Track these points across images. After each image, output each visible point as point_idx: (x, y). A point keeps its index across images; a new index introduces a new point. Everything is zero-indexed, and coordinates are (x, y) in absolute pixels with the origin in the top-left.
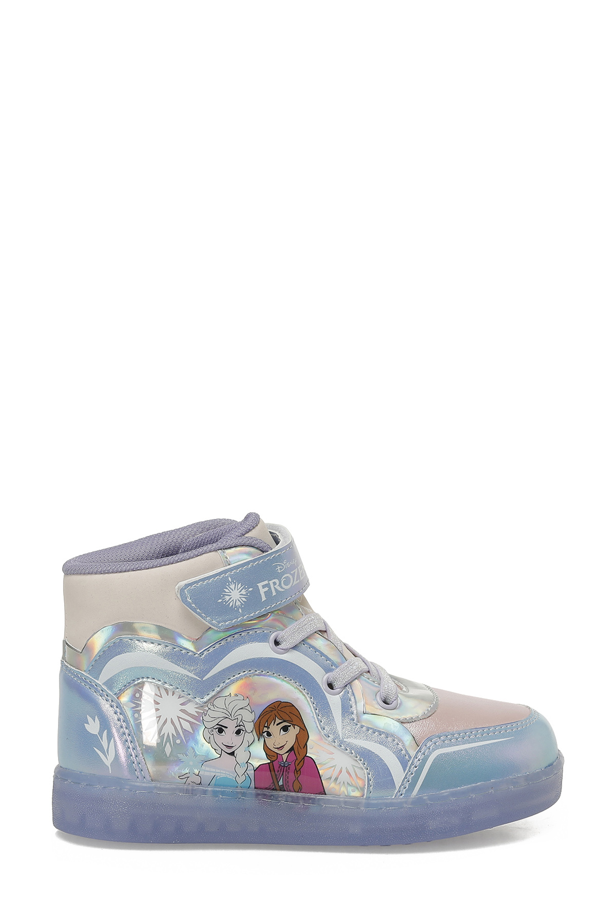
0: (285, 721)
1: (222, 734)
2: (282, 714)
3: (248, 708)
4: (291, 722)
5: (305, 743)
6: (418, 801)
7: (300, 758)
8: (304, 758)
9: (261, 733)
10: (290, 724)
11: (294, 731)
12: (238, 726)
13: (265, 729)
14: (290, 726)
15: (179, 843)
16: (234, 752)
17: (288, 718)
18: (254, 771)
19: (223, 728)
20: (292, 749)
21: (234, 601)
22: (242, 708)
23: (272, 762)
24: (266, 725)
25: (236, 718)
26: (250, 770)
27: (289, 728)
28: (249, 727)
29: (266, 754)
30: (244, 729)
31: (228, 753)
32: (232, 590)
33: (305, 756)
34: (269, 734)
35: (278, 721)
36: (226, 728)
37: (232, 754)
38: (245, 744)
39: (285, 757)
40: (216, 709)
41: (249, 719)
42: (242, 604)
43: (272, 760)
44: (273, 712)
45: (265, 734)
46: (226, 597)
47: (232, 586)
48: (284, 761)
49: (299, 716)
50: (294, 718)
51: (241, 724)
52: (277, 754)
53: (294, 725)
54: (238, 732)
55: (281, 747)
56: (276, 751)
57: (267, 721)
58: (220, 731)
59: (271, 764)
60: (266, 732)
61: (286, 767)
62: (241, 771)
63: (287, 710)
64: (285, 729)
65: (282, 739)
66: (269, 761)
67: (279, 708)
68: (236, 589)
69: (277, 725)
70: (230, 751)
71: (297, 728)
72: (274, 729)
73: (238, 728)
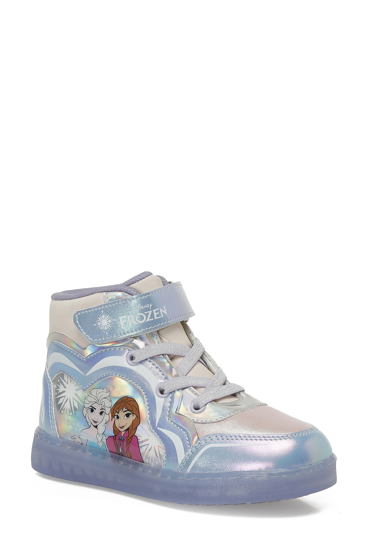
0: (128, 410)
1: (92, 413)
2: (128, 405)
3: (109, 398)
4: (132, 412)
5: (136, 427)
6: (189, 475)
7: (130, 436)
8: (132, 436)
9: (114, 416)
10: (131, 413)
11: (132, 417)
12: (101, 409)
13: (116, 414)
14: (131, 414)
15: (72, 481)
16: (97, 425)
17: (130, 409)
18: (106, 440)
19: (94, 409)
20: (128, 429)
21: (104, 326)
22: (105, 398)
23: (116, 435)
24: (117, 411)
25: (101, 403)
26: (104, 439)
27: (130, 415)
28: (108, 411)
29: (114, 430)
30: (105, 412)
31: (94, 426)
32: (103, 319)
33: (134, 435)
34: (118, 418)
35: (124, 409)
36: (95, 409)
37: (96, 427)
38: (104, 422)
39: (123, 433)
40: (92, 396)
41: (109, 405)
42: (108, 329)
43: (116, 434)
44: (123, 403)
45: (116, 417)
46: (99, 323)
47: (103, 317)
48: (122, 436)
49: (137, 408)
50: (134, 409)
51: (104, 408)
52: (119, 431)
53: (133, 414)
54: (101, 413)
55: (122, 427)
56: (119, 429)
57: (118, 409)
58: (92, 411)
59: (115, 437)
60: (116, 415)
61: (122, 440)
62: (100, 438)
63: (131, 403)
64: (128, 415)
65: (125, 422)
66: (114, 435)
67: (126, 401)
68: (105, 318)
69: (124, 412)
70: (95, 425)
71: (135, 416)
72: (122, 414)
73: (102, 410)
